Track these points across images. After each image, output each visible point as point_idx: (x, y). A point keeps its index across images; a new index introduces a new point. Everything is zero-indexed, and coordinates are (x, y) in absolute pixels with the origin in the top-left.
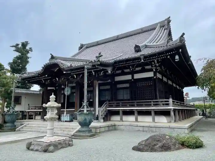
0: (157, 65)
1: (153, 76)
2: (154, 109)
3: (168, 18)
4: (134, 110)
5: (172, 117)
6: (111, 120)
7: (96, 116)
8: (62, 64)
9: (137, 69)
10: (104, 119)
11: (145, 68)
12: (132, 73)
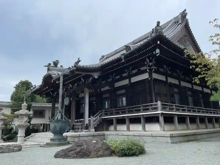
0: (151, 64)
1: (148, 77)
2: (143, 115)
3: (183, 12)
4: (125, 118)
5: (161, 124)
6: (109, 130)
7: (85, 125)
8: (54, 74)
9: (134, 72)
10: (95, 128)
11: (140, 69)
12: (129, 77)
